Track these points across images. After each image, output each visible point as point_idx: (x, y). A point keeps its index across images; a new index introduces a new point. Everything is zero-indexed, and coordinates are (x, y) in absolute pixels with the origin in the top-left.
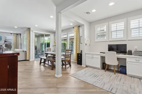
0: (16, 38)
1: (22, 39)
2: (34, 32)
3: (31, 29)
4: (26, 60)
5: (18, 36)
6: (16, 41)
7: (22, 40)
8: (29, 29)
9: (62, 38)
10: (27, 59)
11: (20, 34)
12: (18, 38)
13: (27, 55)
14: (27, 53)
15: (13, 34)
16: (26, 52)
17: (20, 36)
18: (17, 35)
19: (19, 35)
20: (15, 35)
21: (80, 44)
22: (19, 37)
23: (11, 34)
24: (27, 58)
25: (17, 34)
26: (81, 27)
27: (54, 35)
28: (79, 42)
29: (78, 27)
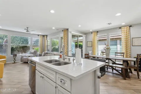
19: (45, 36)
22: (45, 38)
23: (38, 35)
26: (133, 27)
27: (85, 36)
28: (130, 44)
29: (128, 27)
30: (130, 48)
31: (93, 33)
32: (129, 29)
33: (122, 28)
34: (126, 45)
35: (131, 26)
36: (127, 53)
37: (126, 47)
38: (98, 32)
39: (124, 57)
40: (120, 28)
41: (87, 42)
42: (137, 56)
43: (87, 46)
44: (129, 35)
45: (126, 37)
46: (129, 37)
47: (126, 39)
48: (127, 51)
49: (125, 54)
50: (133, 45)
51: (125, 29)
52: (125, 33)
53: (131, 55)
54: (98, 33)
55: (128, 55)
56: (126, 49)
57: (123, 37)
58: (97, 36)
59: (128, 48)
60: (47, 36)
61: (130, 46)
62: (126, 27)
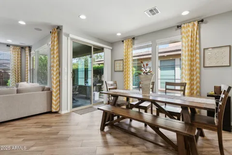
0: (21, 57)
1: (33, 58)
2: (72, 39)
3: (64, 30)
4: (50, 112)
5: (26, 53)
6: (21, 62)
7: (33, 61)
8: (59, 28)
9: (134, 57)
10: (54, 110)
11: (30, 48)
12: (26, 56)
13: (54, 98)
14: (54, 94)
15: (11, 48)
16: (49, 89)
17: (30, 51)
18: (23, 50)
19: (27, 49)
20: (18, 49)
21: (203, 68)
22: (28, 54)
23: (8, 46)
24: (54, 106)
25: (23, 48)
26: (206, 23)
27: (111, 48)
28: (200, 64)
29: (196, 23)
30: (200, 73)
31: (125, 41)
32: (199, 28)
33: (183, 25)
34: (191, 66)
35: (202, 21)
36: (191, 85)
37: (191, 70)
38: (134, 38)
39: (184, 94)
40: (179, 27)
41: (114, 62)
42: (213, 92)
43: (114, 71)
44: (198, 41)
45: (191, 46)
46: (198, 46)
47: (191, 51)
48: (193, 79)
49: (187, 87)
50: (205, 66)
51: (189, 29)
52: (190, 38)
53: (200, 88)
54: (136, 42)
55: (195, 87)
56: (191, 75)
57: (185, 47)
58: (132, 47)
59: (195, 73)
60: (29, 47)
61: (200, 68)
62: (191, 25)
